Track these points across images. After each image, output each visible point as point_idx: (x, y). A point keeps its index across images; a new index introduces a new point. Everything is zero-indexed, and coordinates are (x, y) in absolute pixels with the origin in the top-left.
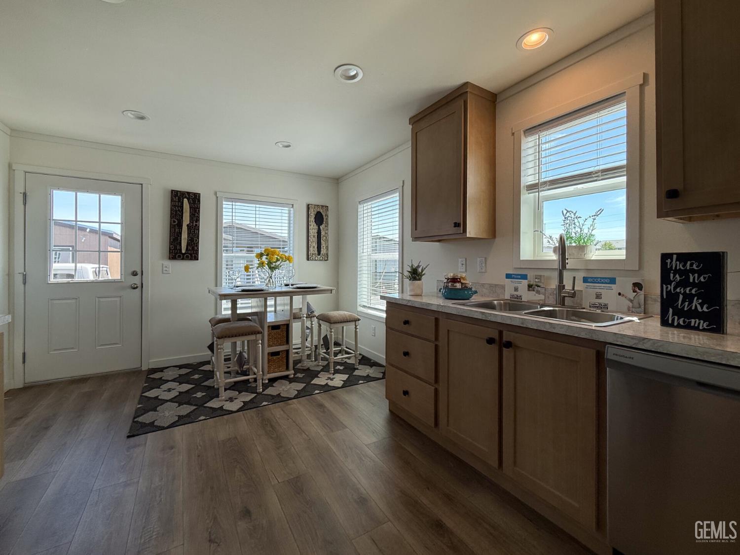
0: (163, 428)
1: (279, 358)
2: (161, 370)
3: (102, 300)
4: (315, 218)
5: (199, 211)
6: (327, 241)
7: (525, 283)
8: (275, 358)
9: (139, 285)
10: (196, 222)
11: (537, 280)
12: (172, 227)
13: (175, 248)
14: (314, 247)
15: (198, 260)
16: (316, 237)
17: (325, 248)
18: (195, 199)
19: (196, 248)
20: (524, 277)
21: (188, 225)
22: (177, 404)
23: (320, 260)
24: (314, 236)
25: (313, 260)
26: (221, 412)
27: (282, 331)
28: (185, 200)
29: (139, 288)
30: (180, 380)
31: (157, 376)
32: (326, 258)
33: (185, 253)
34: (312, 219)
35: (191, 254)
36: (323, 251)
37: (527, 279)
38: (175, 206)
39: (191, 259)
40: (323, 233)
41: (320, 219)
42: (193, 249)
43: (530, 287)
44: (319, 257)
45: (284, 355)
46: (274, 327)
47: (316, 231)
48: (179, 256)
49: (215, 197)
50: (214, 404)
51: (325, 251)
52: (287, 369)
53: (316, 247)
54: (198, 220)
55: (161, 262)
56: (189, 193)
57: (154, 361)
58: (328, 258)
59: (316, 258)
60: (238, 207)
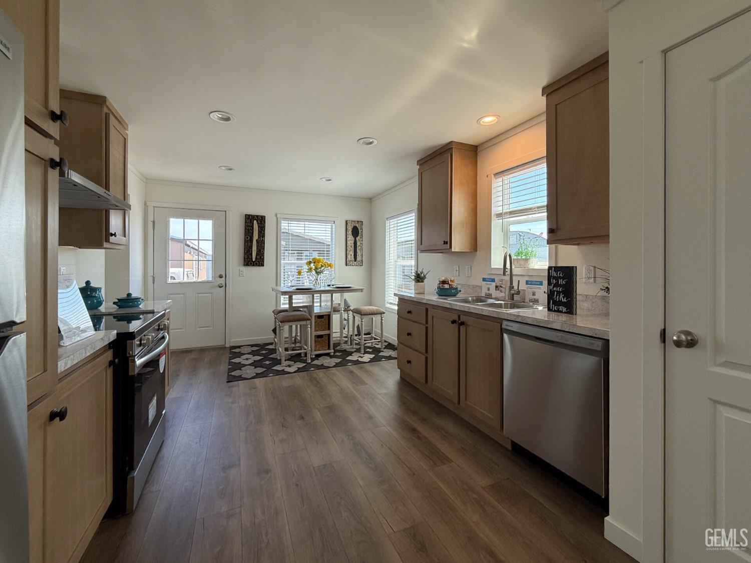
0: (248, 379)
1: (324, 339)
2: (239, 347)
3: (200, 295)
4: (352, 231)
5: (265, 229)
6: (362, 250)
7: (494, 284)
8: (320, 339)
9: (224, 285)
10: (263, 238)
11: (501, 283)
12: (246, 241)
13: (248, 258)
14: (351, 255)
15: (263, 265)
16: (353, 247)
17: (360, 255)
18: (261, 220)
19: (262, 257)
20: (493, 280)
21: (257, 240)
22: (254, 367)
23: (356, 265)
24: (351, 247)
25: (350, 265)
26: (283, 372)
27: (324, 320)
28: (255, 222)
29: (224, 287)
30: (253, 353)
31: (237, 350)
32: (361, 264)
33: (255, 261)
34: (350, 232)
35: (259, 262)
36: (359, 258)
37: (494, 282)
38: (248, 226)
39: (259, 266)
40: (358, 244)
41: (356, 232)
42: (260, 257)
43: (497, 287)
44: (355, 263)
45: (327, 338)
46: (320, 317)
47: (353, 242)
48: (251, 264)
49: (275, 218)
50: (278, 368)
51: (360, 258)
52: (329, 348)
53: (353, 254)
54: (264, 236)
55: (239, 268)
56: (257, 216)
57: (233, 341)
58: (362, 263)
59: (353, 264)
60: (292, 225)
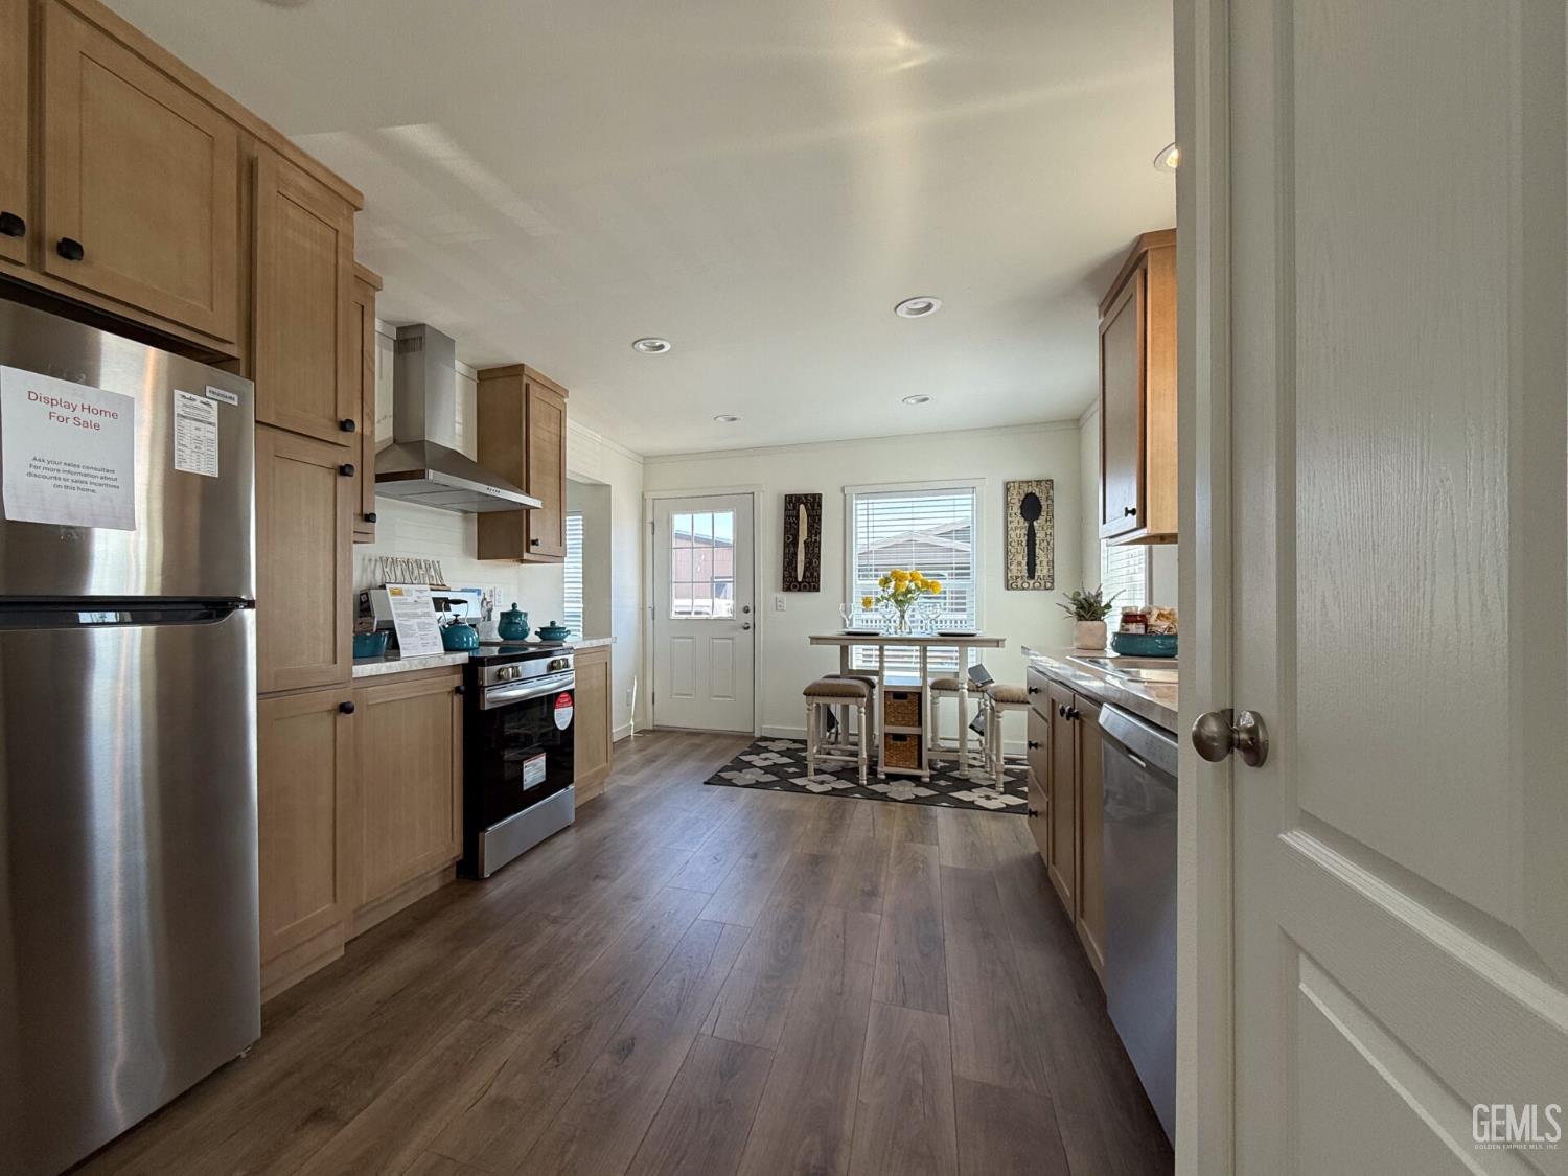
1: (907, 745)
2: (773, 740)
3: (715, 641)
4: (1021, 507)
5: (820, 520)
6: (1050, 549)
8: (899, 743)
9: (751, 625)
10: (816, 536)
12: (786, 545)
13: (791, 576)
14: (1019, 564)
15: (817, 589)
16: (1024, 543)
17: (1045, 563)
18: (813, 503)
19: (815, 574)
21: (805, 542)
22: (764, 772)
23: (1034, 588)
24: (1020, 543)
25: (1017, 588)
26: (803, 791)
27: (906, 703)
28: (802, 507)
29: (751, 630)
30: (781, 753)
31: (763, 744)
32: (1049, 585)
33: (802, 582)
34: (1016, 509)
35: (809, 583)
36: (1042, 570)
38: (789, 517)
39: (810, 591)
40: (1040, 535)
41: (1031, 507)
42: (812, 575)
44: (1031, 582)
45: (915, 743)
46: (897, 696)
47: (1025, 531)
48: (795, 587)
49: (841, 496)
50: (799, 781)
51: (1045, 571)
52: (920, 766)
53: (1024, 563)
54: (818, 533)
55: (774, 595)
56: (806, 496)
57: (765, 728)
58: (1052, 583)
59: (1026, 585)
60: (876, 506)
